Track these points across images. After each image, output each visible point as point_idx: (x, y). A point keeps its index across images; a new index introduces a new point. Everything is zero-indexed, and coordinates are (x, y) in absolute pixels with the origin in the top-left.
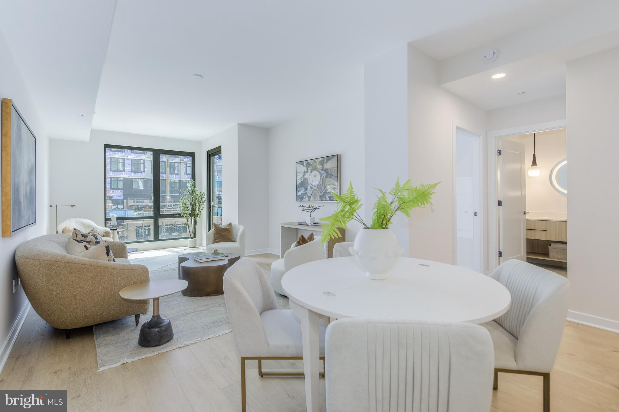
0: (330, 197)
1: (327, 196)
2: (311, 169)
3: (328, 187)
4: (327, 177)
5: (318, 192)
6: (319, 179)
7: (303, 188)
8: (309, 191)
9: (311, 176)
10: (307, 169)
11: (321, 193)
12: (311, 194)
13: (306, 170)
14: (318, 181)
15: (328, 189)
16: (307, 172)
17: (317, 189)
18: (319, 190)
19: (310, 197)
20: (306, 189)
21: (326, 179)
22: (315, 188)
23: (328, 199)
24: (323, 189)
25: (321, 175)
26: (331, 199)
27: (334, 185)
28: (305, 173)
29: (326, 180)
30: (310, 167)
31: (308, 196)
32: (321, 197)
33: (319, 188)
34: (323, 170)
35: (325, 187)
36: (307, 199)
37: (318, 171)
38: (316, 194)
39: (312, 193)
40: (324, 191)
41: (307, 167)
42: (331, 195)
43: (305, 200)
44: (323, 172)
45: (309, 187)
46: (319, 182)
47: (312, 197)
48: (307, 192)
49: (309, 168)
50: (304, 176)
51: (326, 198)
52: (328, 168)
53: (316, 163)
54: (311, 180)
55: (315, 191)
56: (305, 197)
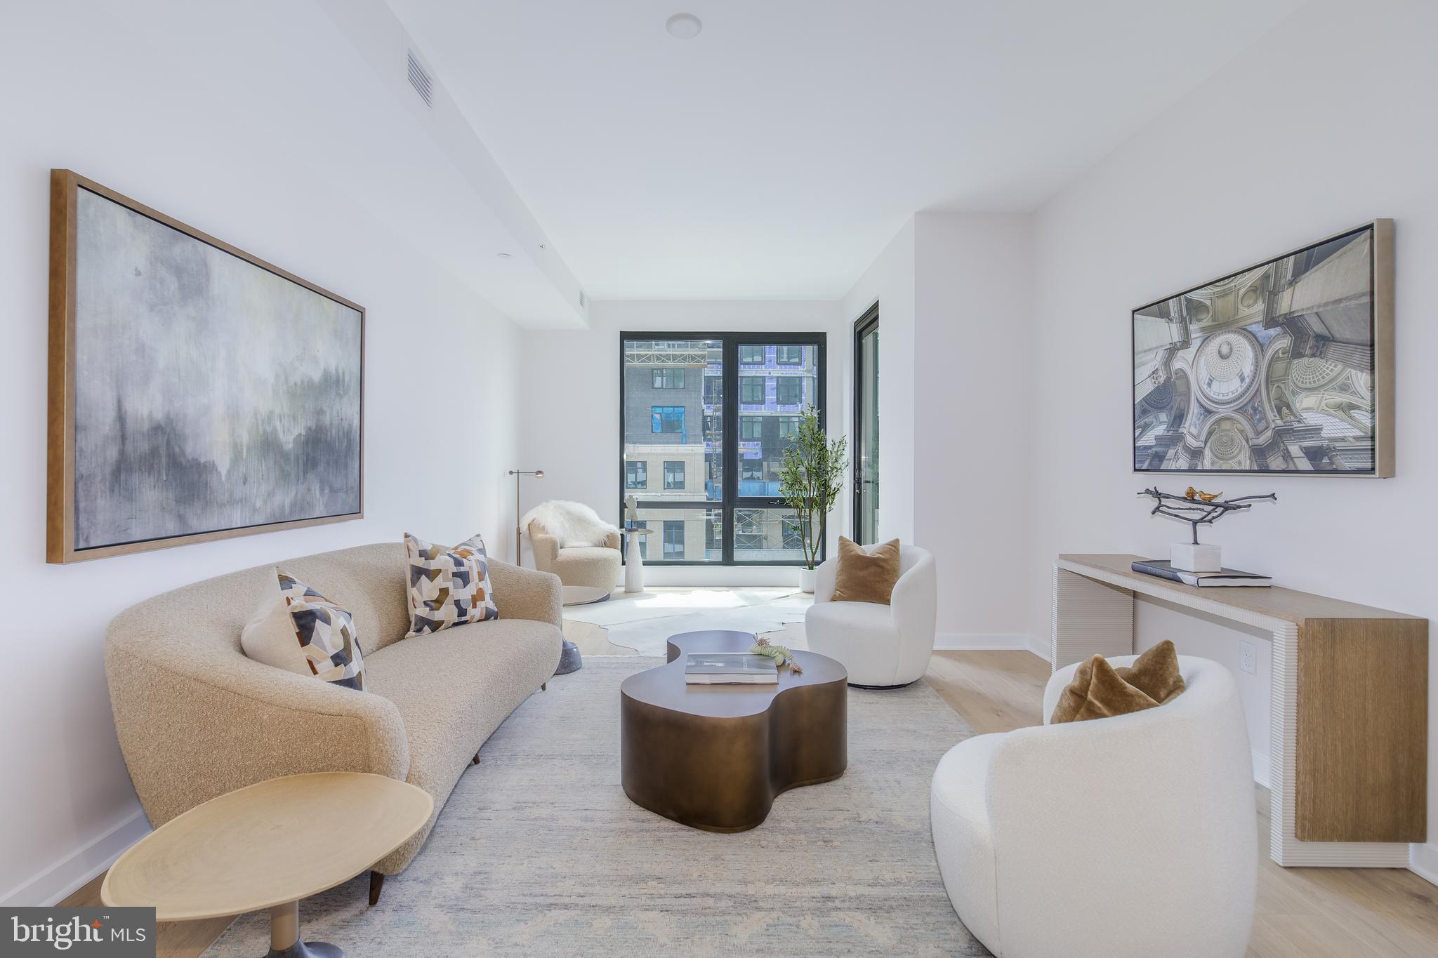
0: (1314, 454)
1: (1294, 449)
2: (1203, 329)
3: (1304, 402)
4: (1296, 354)
5: (1242, 432)
6: (1248, 369)
7: (1163, 417)
8: (1192, 429)
9: (1202, 360)
10: (1186, 332)
11: (1258, 433)
12: (1203, 437)
13: (1176, 336)
14: (1242, 380)
15: (1304, 415)
16: (1186, 343)
17: (1237, 416)
18: (1250, 419)
19: (1196, 454)
20: (1179, 418)
21: (1290, 363)
22: (1224, 411)
23: (1304, 464)
24: (1271, 415)
25: (1260, 346)
26: (1326, 460)
27: (1344, 388)
28: (1172, 351)
29: (1287, 372)
30: (1199, 321)
31: (1187, 449)
32: (1259, 452)
33: (1249, 408)
34: (1270, 322)
35: (1282, 406)
36: (1183, 463)
37: (1245, 331)
38: (1232, 440)
39: (1210, 434)
40: (1279, 422)
41: (1183, 320)
42: (1325, 443)
43: (1173, 468)
44: (1273, 332)
45: (1194, 410)
46: (1247, 380)
47: (1207, 452)
48: (1181, 430)
49: (1193, 327)
50: (1167, 362)
51: (1287, 456)
52: (1305, 306)
53: (1231, 298)
54: (1204, 376)
55: (1226, 425)
56: (1171, 453)
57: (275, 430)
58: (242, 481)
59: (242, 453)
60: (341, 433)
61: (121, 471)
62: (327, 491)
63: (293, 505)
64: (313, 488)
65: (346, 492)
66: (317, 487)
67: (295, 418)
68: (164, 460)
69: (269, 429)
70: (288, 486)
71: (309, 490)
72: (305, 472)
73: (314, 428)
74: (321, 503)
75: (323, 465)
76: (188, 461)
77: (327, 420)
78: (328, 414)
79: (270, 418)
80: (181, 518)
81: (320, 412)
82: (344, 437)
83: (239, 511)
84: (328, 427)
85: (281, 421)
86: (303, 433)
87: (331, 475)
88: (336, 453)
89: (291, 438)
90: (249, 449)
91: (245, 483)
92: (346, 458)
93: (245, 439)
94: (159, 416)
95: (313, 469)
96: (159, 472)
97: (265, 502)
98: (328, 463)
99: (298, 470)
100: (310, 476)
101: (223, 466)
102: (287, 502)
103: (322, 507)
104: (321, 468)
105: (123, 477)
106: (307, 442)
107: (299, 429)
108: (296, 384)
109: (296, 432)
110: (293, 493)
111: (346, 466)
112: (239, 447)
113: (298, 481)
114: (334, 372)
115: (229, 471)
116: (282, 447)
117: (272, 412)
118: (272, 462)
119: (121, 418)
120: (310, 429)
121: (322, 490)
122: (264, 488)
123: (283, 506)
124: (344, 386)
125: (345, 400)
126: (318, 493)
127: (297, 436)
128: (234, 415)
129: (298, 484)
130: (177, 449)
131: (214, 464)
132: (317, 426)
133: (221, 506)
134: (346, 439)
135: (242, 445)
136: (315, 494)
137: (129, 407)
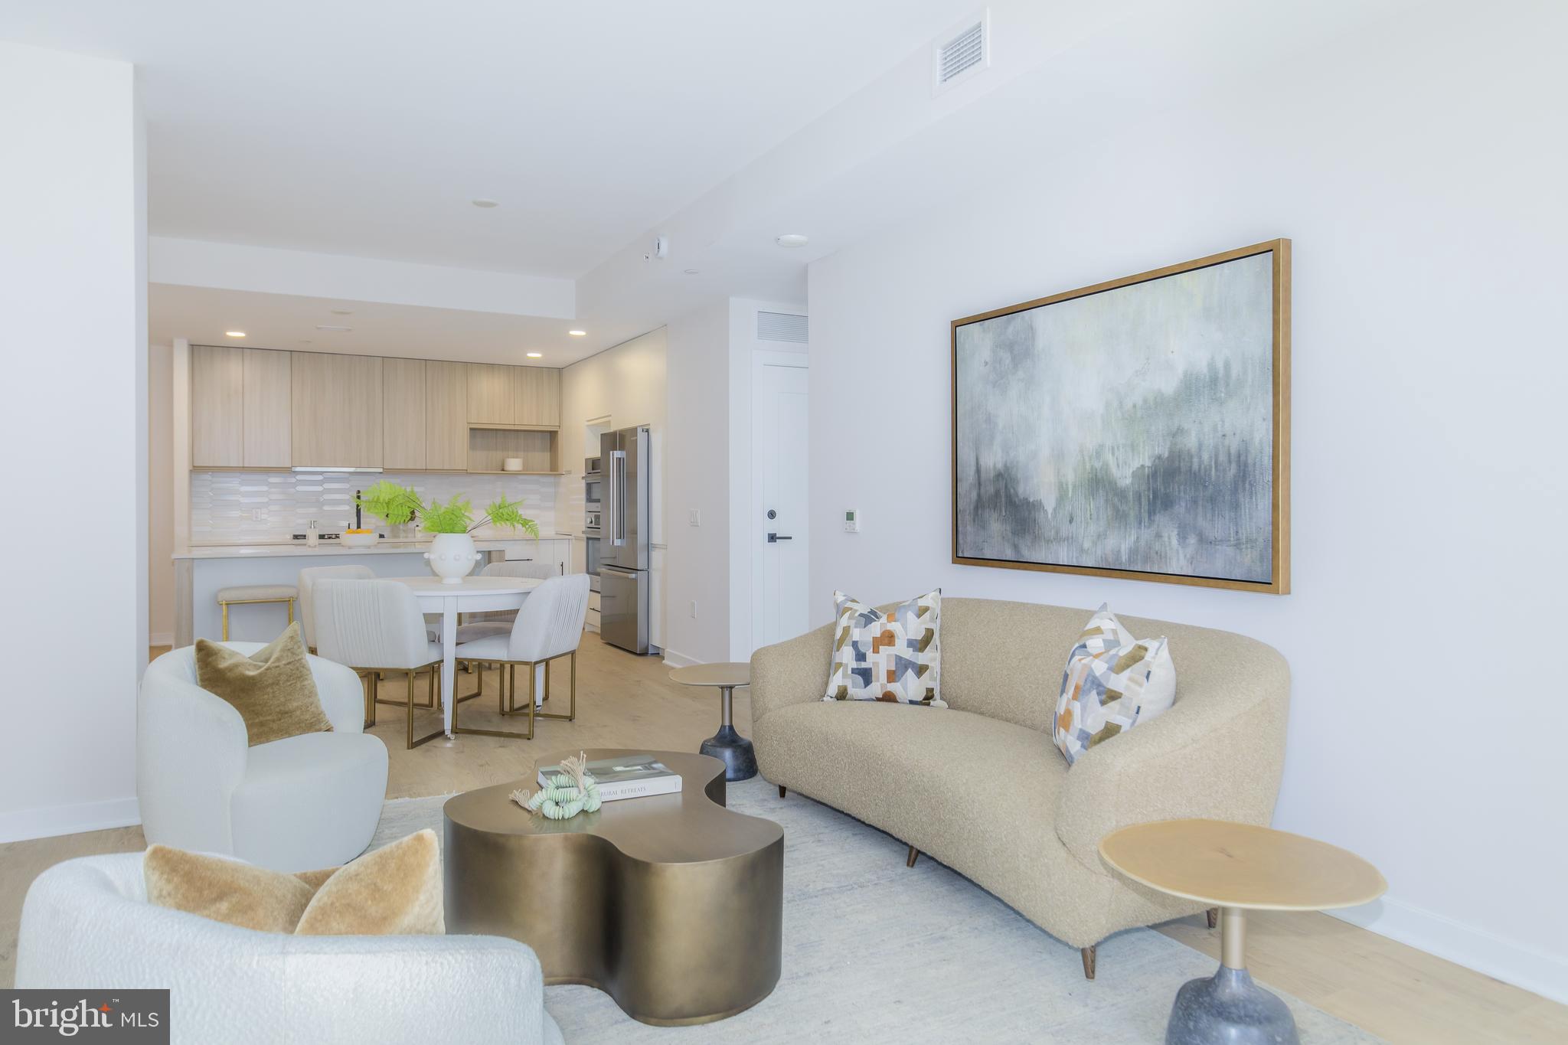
57: (1106, 465)
58: (1068, 519)
59: (1068, 491)
60: (1222, 458)
61: (979, 505)
62: (1192, 540)
63: (1133, 552)
64: (1165, 535)
65: (1238, 545)
66: (1174, 534)
67: (1133, 447)
68: (1003, 499)
69: (1098, 465)
70: (1126, 528)
71: (1159, 536)
72: (1151, 513)
73: (1166, 455)
74: (1181, 556)
75: (1183, 504)
76: (1020, 500)
77: (1190, 442)
78: (1193, 434)
79: (1098, 454)
80: (1016, 547)
81: (1177, 432)
82: (1230, 462)
83: (1066, 549)
84: (1194, 451)
85: (1113, 454)
86: (1148, 463)
87: (1200, 519)
88: (1211, 487)
89: (1129, 472)
90: (1074, 486)
91: (1071, 522)
92: (1235, 491)
93: (1070, 477)
94: (1000, 466)
95: (1166, 510)
96: (1001, 511)
97: (1095, 544)
98: (1195, 502)
99: (1140, 511)
100: (1161, 519)
101: (1049, 504)
102: (1124, 548)
103: (1183, 562)
104: (1180, 509)
105: (980, 512)
106: (1154, 474)
107: (1143, 459)
108: (1134, 406)
109: (1136, 464)
110: (1133, 538)
111: (1236, 506)
112: (1064, 486)
113: (1140, 524)
114: (1205, 371)
115: (1055, 510)
116: (1116, 483)
117: (1102, 446)
118: (1102, 502)
119: (978, 471)
120: (1159, 457)
121: (1183, 537)
122: (1093, 528)
123: (1119, 551)
124: (1228, 385)
125: (1232, 404)
126: (1174, 542)
127: (1138, 468)
128: (1059, 456)
129: (1140, 528)
130: (1012, 491)
131: (1041, 503)
132: (1171, 452)
133: (1048, 541)
134: (1234, 466)
135: (1067, 485)
136: (1170, 542)
137: (982, 462)
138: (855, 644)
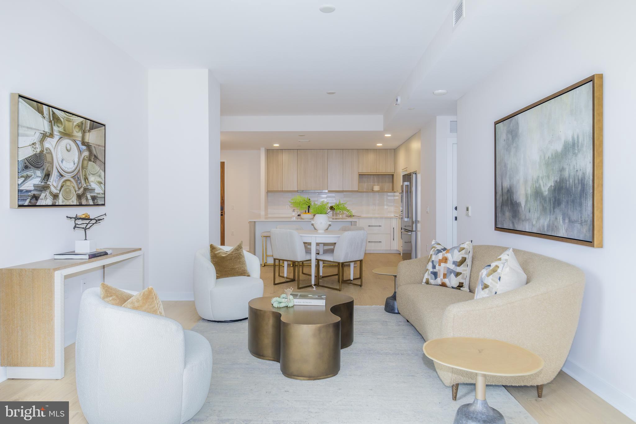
0: (94, 198)
1: (89, 197)
2: (60, 132)
3: (92, 178)
4: (90, 160)
5: (74, 187)
6: (76, 160)
7: (39, 173)
8: (54, 182)
9: (59, 147)
10: (52, 129)
11: (79, 189)
12: (59, 188)
13: (47, 129)
14: (74, 164)
15: (92, 184)
16: (51, 135)
17: (72, 180)
18: (77, 182)
19: (55, 196)
20: (47, 176)
21: (88, 162)
22: (68, 177)
23: (91, 202)
24: (83, 182)
25: (80, 152)
26: (96, 201)
27: (100, 176)
28: (44, 136)
29: (87, 164)
30: (58, 127)
31: (51, 193)
32: (79, 197)
33: (76, 178)
34: (83, 143)
35: (86, 179)
36: (49, 201)
37: (75, 141)
38: (70, 191)
39: (62, 186)
40: (85, 185)
41: (50, 122)
42: (96, 195)
43: (44, 204)
44: (84, 147)
45: (54, 174)
46: (76, 165)
47: (60, 196)
48: (48, 183)
49: (55, 128)
50: (42, 141)
51: (87, 199)
52: (92, 143)
53: (71, 124)
54: (60, 158)
55: (68, 183)
56: (43, 195)
58: (528, 211)
59: (528, 198)
60: (576, 181)
61: (502, 205)
62: (567, 221)
63: (549, 226)
64: (558, 218)
65: (581, 224)
66: (561, 218)
67: (548, 177)
68: (509, 201)
69: (537, 186)
70: (546, 215)
71: (556, 219)
72: (554, 208)
73: (559, 180)
74: (563, 229)
75: (564, 204)
76: (514, 202)
77: (566, 174)
78: (567, 170)
79: (538, 180)
80: (513, 223)
81: (562, 170)
82: (579, 184)
83: (528, 225)
84: (567, 178)
85: (542, 180)
86: (553, 185)
87: (569, 210)
88: (573, 195)
89: (547, 189)
90: (530, 196)
91: (529, 212)
92: (580, 197)
93: (529, 192)
94: (508, 186)
95: (558, 206)
96: (509, 207)
97: (536, 222)
98: (568, 202)
99: (550, 207)
100: (557, 210)
101: (523, 204)
102: (546, 224)
103: (564, 231)
104: (563, 206)
105: (503, 207)
106: (555, 190)
107: (551, 183)
108: (549, 158)
109: (549, 185)
110: (548, 219)
111: (581, 205)
112: (527, 196)
113: (550, 213)
114: (571, 140)
115: (525, 206)
116: (543, 194)
117: (539, 177)
118: (539, 202)
119: (502, 189)
120: (556, 182)
121: (564, 219)
122: (536, 215)
123: (544, 226)
124: (578, 146)
125: (580, 155)
126: (561, 222)
127: (550, 187)
128: (526, 182)
129: (550, 215)
130: (512, 198)
131: (520, 204)
132: (560, 179)
133: (523, 221)
134: (580, 185)
135: (528, 195)
136: (560, 222)
137: (503, 185)
138: (433, 262)
